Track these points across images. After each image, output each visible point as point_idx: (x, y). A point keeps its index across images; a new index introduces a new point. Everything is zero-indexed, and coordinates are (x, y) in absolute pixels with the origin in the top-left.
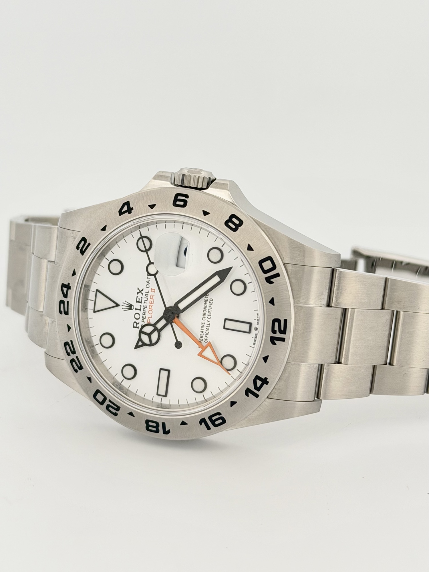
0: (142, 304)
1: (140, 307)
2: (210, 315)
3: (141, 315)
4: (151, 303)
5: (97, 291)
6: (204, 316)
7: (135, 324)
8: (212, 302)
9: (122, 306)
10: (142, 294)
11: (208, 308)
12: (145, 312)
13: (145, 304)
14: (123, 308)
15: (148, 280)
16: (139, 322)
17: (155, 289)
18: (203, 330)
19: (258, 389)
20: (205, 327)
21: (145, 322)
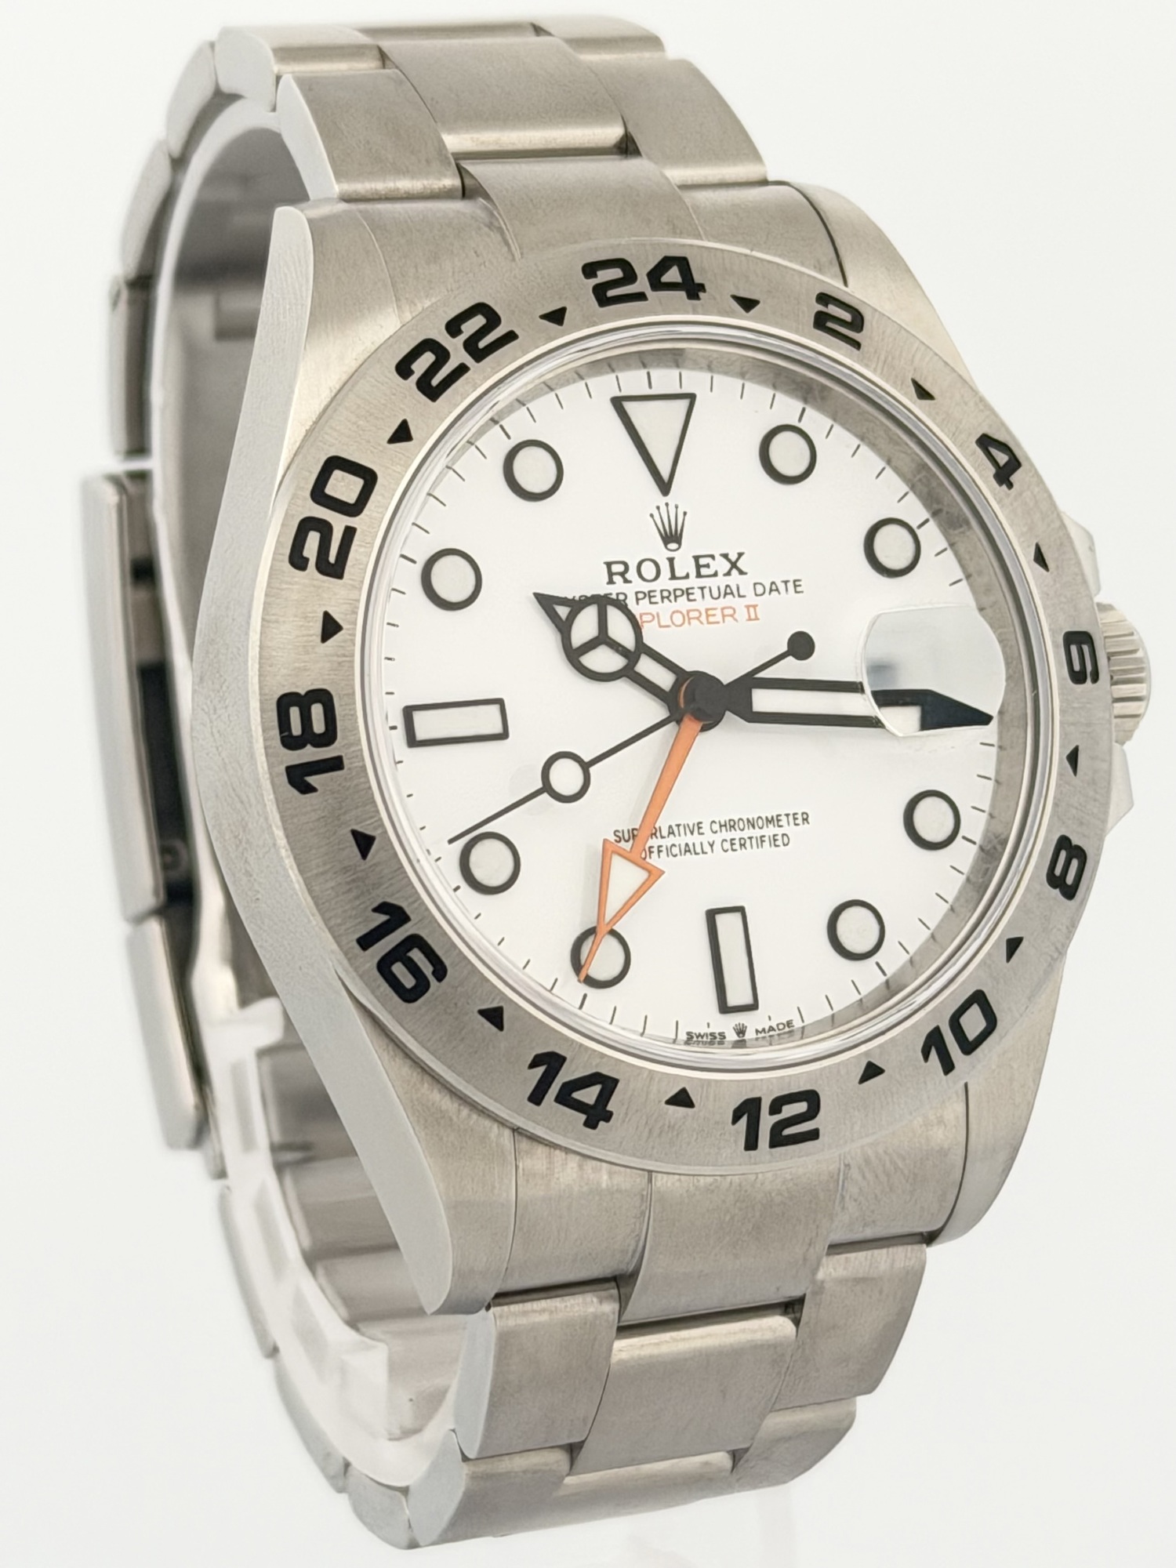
0: (693, 582)
1: (684, 574)
2: (734, 847)
3: (656, 586)
4: (708, 616)
5: (692, 397)
6: (725, 825)
7: (621, 568)
8: (777, 843)
9: (667, 504)
10: (728, 574)
11: (754, 836)
12: (672, 597)
13: (697, 593)
14: (658, 508)
15: (782, 587)
16: (630, 582)
17: (757, 619)
18: (679, 835)
19: (565, 1098)
20: (690, 839)
21: (638, 603)
